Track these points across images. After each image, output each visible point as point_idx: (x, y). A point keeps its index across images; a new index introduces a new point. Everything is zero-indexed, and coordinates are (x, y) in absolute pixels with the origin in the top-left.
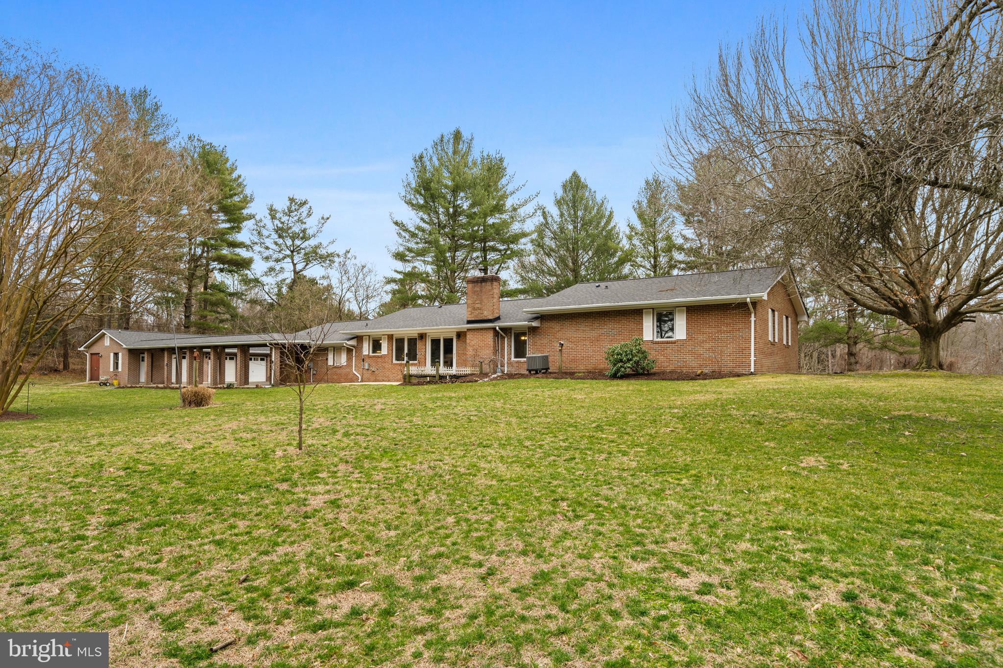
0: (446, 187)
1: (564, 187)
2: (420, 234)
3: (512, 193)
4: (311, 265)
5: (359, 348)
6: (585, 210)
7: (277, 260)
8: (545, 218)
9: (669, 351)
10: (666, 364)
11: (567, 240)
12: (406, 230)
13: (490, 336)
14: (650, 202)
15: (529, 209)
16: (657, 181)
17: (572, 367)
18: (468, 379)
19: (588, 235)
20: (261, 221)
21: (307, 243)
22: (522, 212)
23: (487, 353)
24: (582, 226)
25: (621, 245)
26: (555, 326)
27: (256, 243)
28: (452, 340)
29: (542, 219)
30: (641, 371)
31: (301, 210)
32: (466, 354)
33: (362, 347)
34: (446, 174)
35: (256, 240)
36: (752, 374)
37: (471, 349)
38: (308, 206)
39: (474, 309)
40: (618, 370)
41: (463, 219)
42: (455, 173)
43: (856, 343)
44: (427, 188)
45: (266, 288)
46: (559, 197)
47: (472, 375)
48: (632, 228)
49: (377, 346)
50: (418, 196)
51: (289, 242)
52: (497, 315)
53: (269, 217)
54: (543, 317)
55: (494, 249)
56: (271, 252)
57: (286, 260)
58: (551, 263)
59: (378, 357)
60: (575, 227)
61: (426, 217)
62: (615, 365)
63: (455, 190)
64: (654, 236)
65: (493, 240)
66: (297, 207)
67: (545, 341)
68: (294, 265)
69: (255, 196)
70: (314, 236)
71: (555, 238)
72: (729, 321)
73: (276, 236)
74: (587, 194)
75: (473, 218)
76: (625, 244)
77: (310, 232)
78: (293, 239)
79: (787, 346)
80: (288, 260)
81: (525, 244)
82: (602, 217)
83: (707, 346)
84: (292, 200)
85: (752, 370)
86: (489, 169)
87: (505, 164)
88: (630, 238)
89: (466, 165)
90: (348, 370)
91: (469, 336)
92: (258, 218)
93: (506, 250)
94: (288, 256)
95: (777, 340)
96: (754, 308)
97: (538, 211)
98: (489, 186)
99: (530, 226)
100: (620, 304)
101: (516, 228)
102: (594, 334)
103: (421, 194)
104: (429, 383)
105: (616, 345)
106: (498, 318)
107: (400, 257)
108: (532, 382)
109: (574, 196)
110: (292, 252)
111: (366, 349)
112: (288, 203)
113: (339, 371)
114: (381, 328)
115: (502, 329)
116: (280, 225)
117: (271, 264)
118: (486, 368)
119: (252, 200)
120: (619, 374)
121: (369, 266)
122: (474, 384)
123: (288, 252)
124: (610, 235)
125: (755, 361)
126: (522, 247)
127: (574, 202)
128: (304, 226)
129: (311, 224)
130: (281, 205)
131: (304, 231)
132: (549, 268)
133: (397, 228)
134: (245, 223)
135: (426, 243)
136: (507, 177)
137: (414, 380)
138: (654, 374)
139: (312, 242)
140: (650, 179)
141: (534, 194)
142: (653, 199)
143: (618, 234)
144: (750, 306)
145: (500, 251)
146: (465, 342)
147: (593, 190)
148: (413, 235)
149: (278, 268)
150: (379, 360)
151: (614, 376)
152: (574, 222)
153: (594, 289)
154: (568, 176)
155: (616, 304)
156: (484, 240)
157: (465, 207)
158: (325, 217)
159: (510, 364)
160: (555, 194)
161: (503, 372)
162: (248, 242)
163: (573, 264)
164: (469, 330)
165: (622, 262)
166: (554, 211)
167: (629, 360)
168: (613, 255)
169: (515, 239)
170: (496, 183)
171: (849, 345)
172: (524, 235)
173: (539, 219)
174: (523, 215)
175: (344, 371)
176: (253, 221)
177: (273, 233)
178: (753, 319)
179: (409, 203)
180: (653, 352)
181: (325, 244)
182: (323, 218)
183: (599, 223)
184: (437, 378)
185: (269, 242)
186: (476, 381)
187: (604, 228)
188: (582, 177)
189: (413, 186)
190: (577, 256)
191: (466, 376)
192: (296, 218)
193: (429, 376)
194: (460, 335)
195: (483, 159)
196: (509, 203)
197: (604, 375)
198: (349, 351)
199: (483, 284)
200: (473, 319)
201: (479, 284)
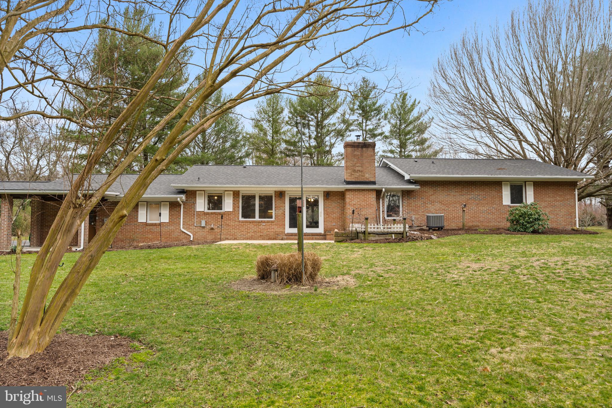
5: (189, 203)
13: (373, 196)
26: (429, 191)
33: (194, 203)
39: (354, 171)
49: (216, 203)
52: (373, 179)
59: (218, 214)
67: (420, 203)
85: (577, 227)
91: (348, 196)
111: (201, 205)
114: (223, 184)
150: (220, 217)
159: (384, 222)
164: (348, 190)
194: (330, 194)
198: (175, 206)
199: (364, 149)
200: (354, 180)
201: (360, 149)
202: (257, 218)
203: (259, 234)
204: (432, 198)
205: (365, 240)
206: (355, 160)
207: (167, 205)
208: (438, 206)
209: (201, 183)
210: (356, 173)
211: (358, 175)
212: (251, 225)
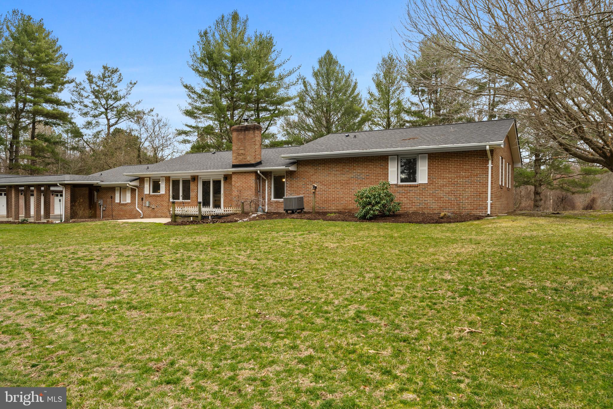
0: (226, 58)
1: (320, 62)
2: (206, 95)
3: (280, 66)
4: (122, 120)
5: (141, 188)
6: (336, 80)
7: (95, 116)
8: (305, 86)
9: (411, 194)
10: (409, 206)
11: (322, 104)
12: (195, 92)
13: (252, 179)
14: (385, 76)
15: (293, 78)
16: (391, 59)
17: (325, 207)
18: (229, 219)
19: (338, 100)
20: (80, 84)
21: (118, 103)
22: (287, 80)
23: (249, 194)
24: (334, 93)
25: (363, 108)
26: (310, 170)
27: (76, 102)
28: (219, 182)
29: (303, 88)
30: (388, 213)
31: (113, 76)
32: (231, 195)
33: (144, 187)
34: (226, 48)
35: (76, 100)
36: (488, 216)
37: (235, 190)
38: (118, 73)
39: (239, 154)
40: (367, 213)
41: (240, 85)
42: (233, 46)
43: (540, 185)
44: (210, 58)
45: (85, 137)
46: (316, 70)
47: (234, 214)
48: (372, 95)
49: (156, 187)
50: (203, 64)
51: (103, 102)
52: (259, 160)
53: (87, 81)
54: (299, 162)
55: (265, 109)
56: (88, 109)
57: (101, 116)
58: (310, 121)
59: (157, 196)
60: (328, 94)
61: (210, 82)
62: (364, 207)
63: (234, 60)
64: (388, 102)
65: (264, 102)
66: (109, 74)
67: (301, 184)
68: (108, 120)
69: (74, 63)
70: (124, 97)
71: (313, 102)
72: (467, 167)
73: (94, 97)
74: (337, 68)
75: (247, 83)
76: (367, 108)
77: (121, 94)
78: (107, 99)
79: (508, 189)
80: (103, 116)
81: (290, 106)
82: (349, 86)
83: (447, 189)
84: (105, 68)
85: (489, 213)
86: (260, 43)
87: (274, 42)
88: (370, 103)
89: (242, 41)
90: (132, 207)
91: (234, 178)
92: (78, 81)
93: (275, 110)
94: (102, 113)
95: (503, 185)
96: (492, 155)
97: (300, 81)
98: (260, 58)
99: (294, 91)
100: (368, 151)
101: (281, 93)
102: (344, 178)
103: (206, 63)
104: (192, 223)
105: (365, 188)
106: (260, 163)
107: (190, 113)
108: (287, 223)
109: (327, 70)
110: (106, 109)
111: (147, 189)
112: (102, 71)
113: (124, 208)
114: (160, 171)
115: (263, 172)
116: (97, 88)
117: (89, 119)
118: (247, 208)
119: (72, 67)
120: (368, 216)
121: (164, 120)
122: (233, 224)
123: (103, 110)
124: (356, 100)
125: (491, 204)
126: (287, 108)
127: (328, 75)
128: (115, 90)
129: (121, 89)
130: (97, 72)
131: (116, 93)
132: (308, 125)
133: (187, 90)
134: (66, 85)
135: (211, 103)
136: (276, 52)
137: (179, 220)
138: (400, 215)
139: (122, 102)
140: (386, 56)
141: (297, 67)
142: (388, 74)
143: (360, 99)
144: (489, 153)
145: (270, 111)
146: (231, 184)
147: (342, 65)
148: (200, 96)
149: (94, 122)
150: (158, 199)
151: (364, 218)
152: (328, 90)
153: (344, 138)
154: (323, 54)
155: (365, 151)
156: (257, 101)
157: (242, 75)
158: (133, 82)
159: (270, 203)
160: (313, 68)
161: (263, 211)
162: (68, 100)
163: (327, 122)
164: (234, 173)
165: (363, 121)
166: (312, 81)
167: (377, 203)
168: (357, 116)
169: (281, 101)
170: (266, 55)
171: (535, 186)
172: (289, 99)
173: (300, 87)
174: (288, 83)
175: (128, 208)
176: (73, 84)
177: (91, 95)
178: (490, 165)
179: (197, 70)
180: (397, 195)
181: (132, 103)
182: (131, 83)
183: (346, 91)
184: (200, 218)
185: (87, 102)
186: (236, 221)
187: (350, 95)
188: (334, 54)
189: (199, 56)
190: (330, 116)
191: (228, 215)
192: (109, 83)
193: (193, 216)
194: (227, 178)
195: (256, 37)
196: (277, 73)
197: (353, 216)
198: (133, 191)
199: (246, 132)
200: (238, 163)
201: (243, 132)
202: (181, 200)
206: (240, 144)
207: (129, 190)
209: (149, 171)
210: (240, 157)
211: (241, 158)
212: (177, 206)
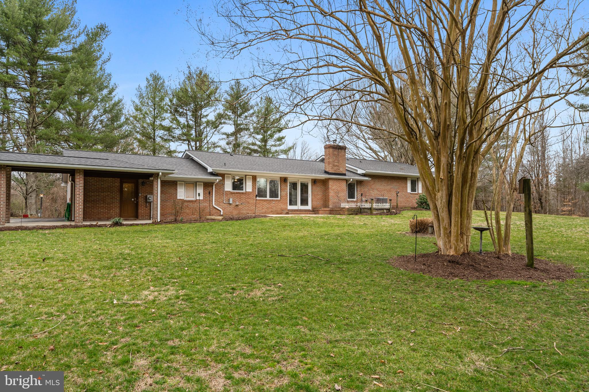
33: (223, 184)
39: (334, 165)
59: (240, 193)
90: (206, 204)
111: (228, 186)
150: (243, 196)
164: (331, 179)
175: (200, 205)
194: (316, 182)
202: (268, 198)
203: (270, 210)
204: (373, 186)
205: (371, 214)
207: (201, 185)
208: (376, 192)
209: (227, 168)
211: (336, 168)
212: (265, 203)
